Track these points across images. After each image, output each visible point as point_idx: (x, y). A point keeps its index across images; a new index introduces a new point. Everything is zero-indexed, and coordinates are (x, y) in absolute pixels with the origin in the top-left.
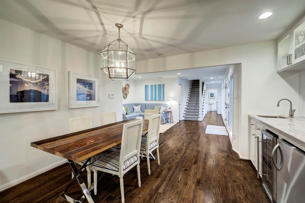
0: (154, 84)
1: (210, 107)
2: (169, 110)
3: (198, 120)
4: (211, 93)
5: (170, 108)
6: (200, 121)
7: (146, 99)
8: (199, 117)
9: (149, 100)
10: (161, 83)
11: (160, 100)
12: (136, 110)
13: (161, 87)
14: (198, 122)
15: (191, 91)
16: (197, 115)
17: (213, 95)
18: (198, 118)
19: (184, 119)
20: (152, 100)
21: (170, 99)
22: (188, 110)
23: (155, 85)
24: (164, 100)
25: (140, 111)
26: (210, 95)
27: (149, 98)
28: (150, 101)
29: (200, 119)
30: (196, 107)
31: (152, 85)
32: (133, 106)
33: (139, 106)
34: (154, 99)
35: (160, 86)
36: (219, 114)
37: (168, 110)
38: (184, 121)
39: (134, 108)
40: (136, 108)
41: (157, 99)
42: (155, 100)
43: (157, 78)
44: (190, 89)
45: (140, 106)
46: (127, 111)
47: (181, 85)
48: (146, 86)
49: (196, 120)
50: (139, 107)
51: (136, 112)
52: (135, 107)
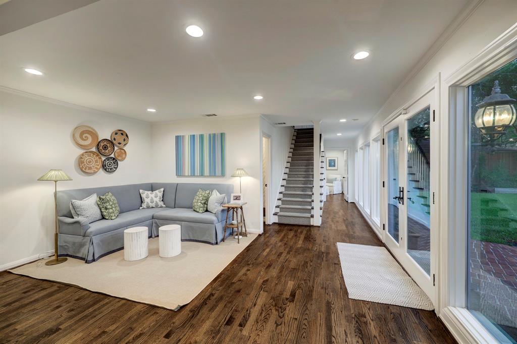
0: (197, 133)
1: (330, 187)
2: (236, 201)
3: (312, 224)
4: (330, 159)
5: (237, 198)
6: (315, 225)
7: (179, 172)
8: (312, 216)
9: (187, 174)
10: (217, 131)
11: (213, 174)
12: (147, 201)
13: (218, 142)
14: (312, 229)
15: (293, 153)
16: (309, 211)
17: (335, 163)
18: (312, 219)
19: (277, 221)
20: (193, 175)
21: (238, 172)
22: (286, 197)
23: (202, 137)
24: (223, 175)
25: (161, 204)
26: (329, 163)
27: (187, 170)
28: (188, 176)
29: (317, 221)
30: (304, 189)
31: (194, 136)
32: (141, 191)
33: (157, 191)
34: (197, 172)
35: (213, 137)
36: (349, 202)
37: (233, 203)
38: (277, 227)
39: (144, 196)
40: (147, 197)
41: (207, 172)
42: (202, 175)
43: (203, 116)
44: (292, 150)
45: (162, 189)
46: (103, 210)
47: (268, 136)
48: (177, 138)
49: (306, 223)
50: (159, 193)
51: (148, 207)
52: (145, 194)
